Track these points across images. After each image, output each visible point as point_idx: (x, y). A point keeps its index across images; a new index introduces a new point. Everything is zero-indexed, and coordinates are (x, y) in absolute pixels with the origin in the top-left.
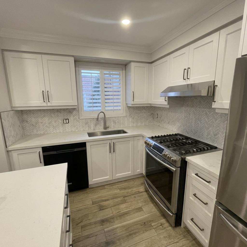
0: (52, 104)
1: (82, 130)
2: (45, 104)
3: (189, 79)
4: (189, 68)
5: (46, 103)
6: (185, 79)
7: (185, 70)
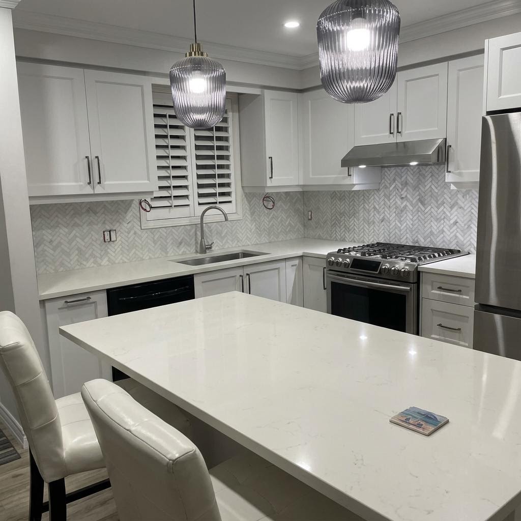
0: (104, 188)
1: (148, 258)
2: (88, 190)
3: (400, 133)
4: (400, 113)
5: (91, 187)
6: (392, 133)
7: (392, 116)
